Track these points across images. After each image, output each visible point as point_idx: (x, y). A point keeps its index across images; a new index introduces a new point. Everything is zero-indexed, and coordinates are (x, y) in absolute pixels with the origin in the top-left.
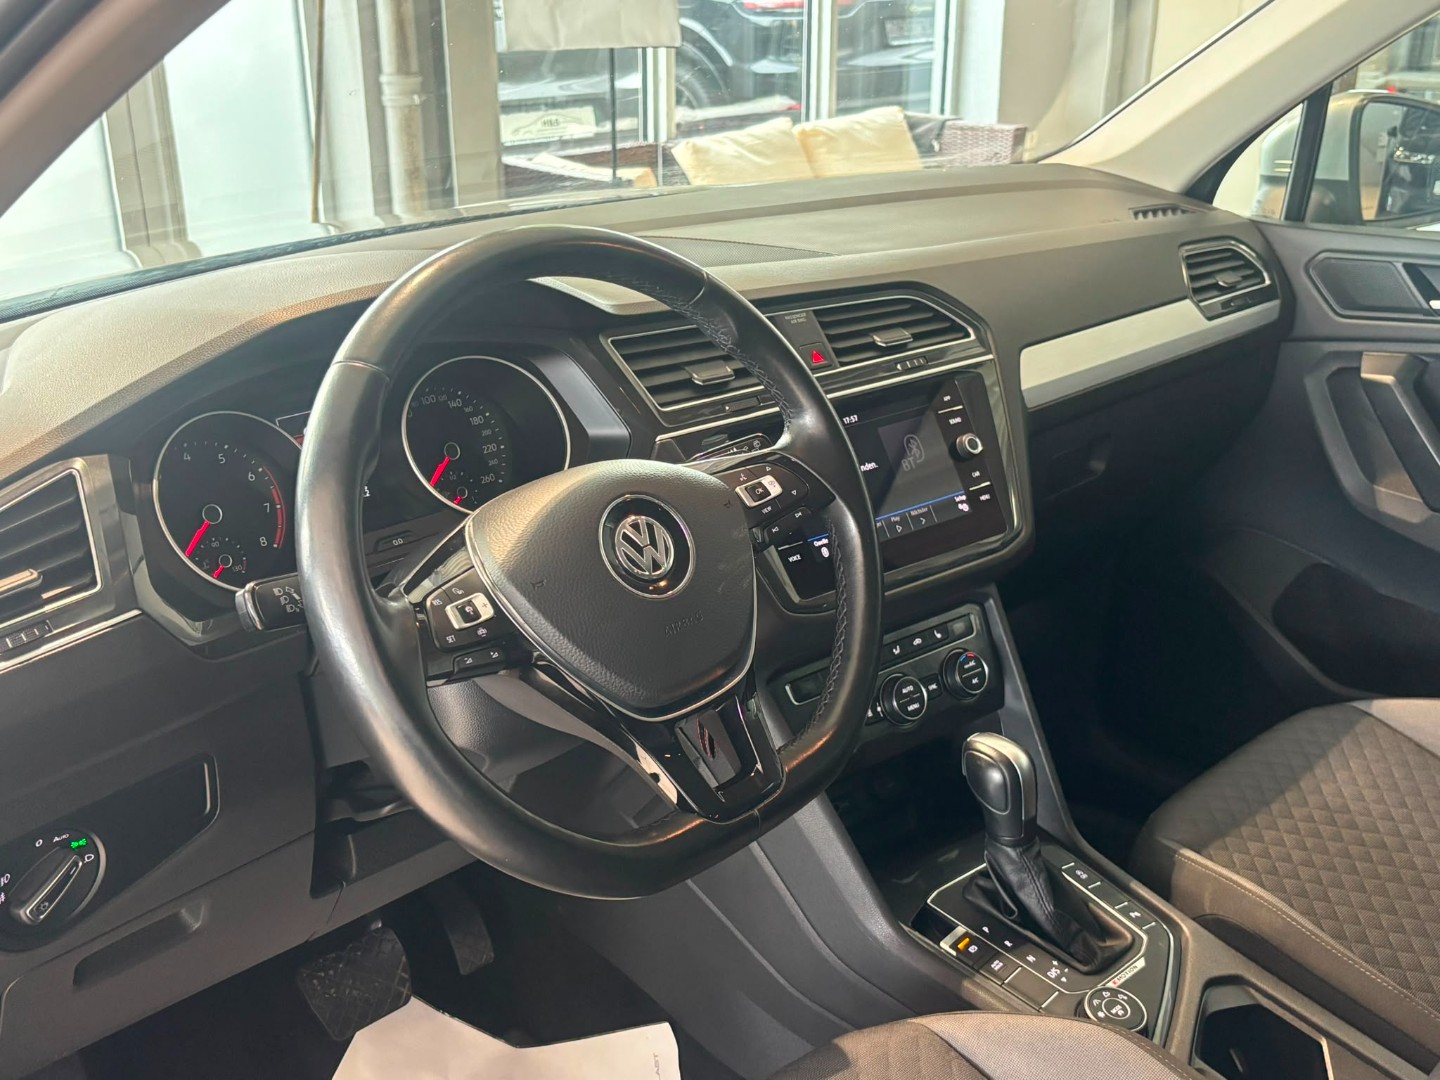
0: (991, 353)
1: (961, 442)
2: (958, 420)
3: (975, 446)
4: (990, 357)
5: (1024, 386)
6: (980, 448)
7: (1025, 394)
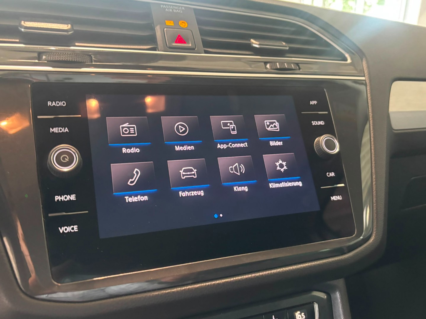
0: (364, 76)
1: (318, 141)
2: (321, 123)
3: (332, 147)
4: (363, 78)
5: (392, 109)
6: (337, 150)
7: (392, 116)
